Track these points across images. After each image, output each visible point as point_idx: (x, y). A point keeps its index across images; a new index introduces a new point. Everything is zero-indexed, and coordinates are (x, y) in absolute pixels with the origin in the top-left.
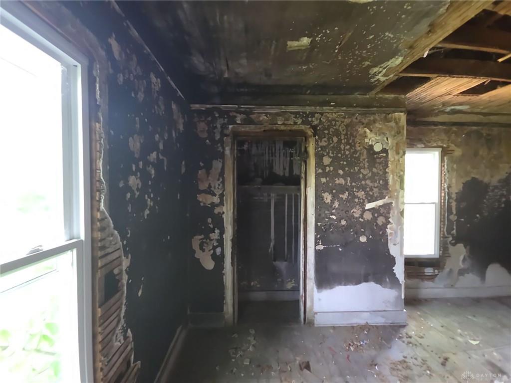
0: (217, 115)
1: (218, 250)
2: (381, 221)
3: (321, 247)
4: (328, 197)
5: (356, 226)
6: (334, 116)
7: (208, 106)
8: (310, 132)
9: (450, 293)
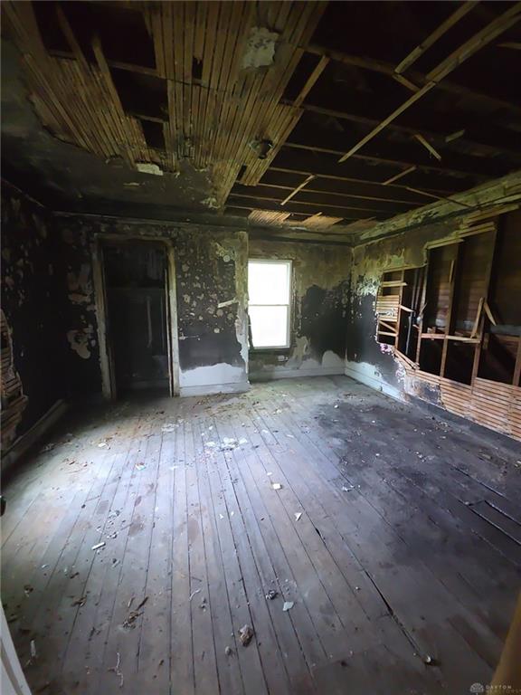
0: (81, 223)
1: (93, 342)
2: (230, 316)
3: (183, 338)
4: (187, 299)
5: (210, 321)
6: (190, 230)
7: (72, 214)
8: (170, 244)
9: (295, 373)
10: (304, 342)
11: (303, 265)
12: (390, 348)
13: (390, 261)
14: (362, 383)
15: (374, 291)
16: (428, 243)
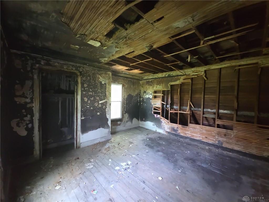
0: (28, 58)
1: (30, 126)
2: (104, 107)
3: (83, 118)
4: (86, 99)
5: (96, 109)
6: (88, 69)
8: (79, 74)
9: (124, 128)
10: (126, 115)
11: (126, 86)
12: (159, 116)
13: (156, 87)
14: (148, 129)
15: (151, 97)
16: (170, 83)
